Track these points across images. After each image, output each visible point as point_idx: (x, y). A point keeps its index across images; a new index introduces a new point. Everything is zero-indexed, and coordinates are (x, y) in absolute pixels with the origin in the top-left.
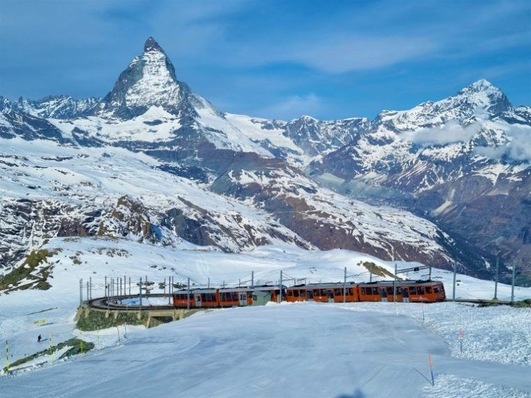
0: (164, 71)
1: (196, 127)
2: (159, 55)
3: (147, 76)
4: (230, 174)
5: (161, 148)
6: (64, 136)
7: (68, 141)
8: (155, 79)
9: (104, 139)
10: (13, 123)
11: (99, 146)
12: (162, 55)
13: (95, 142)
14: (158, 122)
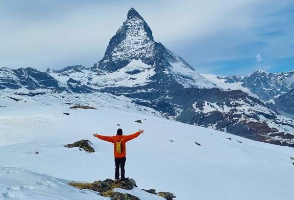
0: (143, 33)
1: (167, 72)
2: (138, 21)
3: (129, 37)
4: (194, 106)
5: (138, 91)
6: (60, 85)
7: (64, 89)
8: (136, 39)
9: (93, 87)
10: (20, 77)
11: (89, 92)
12: (141, 21)
13: (86, 90)
14: (137, 72)
